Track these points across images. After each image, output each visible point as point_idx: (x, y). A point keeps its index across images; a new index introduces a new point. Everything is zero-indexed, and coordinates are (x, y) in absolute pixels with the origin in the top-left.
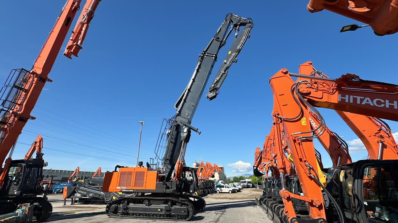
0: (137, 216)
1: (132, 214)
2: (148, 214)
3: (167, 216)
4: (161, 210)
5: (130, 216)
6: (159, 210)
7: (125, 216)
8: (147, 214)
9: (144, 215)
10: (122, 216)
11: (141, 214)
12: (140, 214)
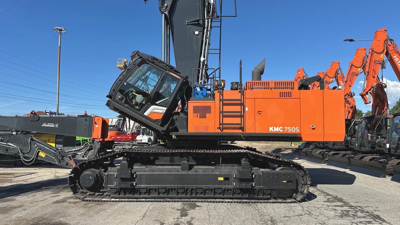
0: (161, 195)
1: (145, 190)
2: (192, 189)
3: (243, 191)
4: (226, 179)
5: (141, 196)
6: (221, 179)
7: (127, 195)
8: (187, 189)
9: (181, 191)
10: (117, 195)
11: (172, 189)
12: (168, 191)
